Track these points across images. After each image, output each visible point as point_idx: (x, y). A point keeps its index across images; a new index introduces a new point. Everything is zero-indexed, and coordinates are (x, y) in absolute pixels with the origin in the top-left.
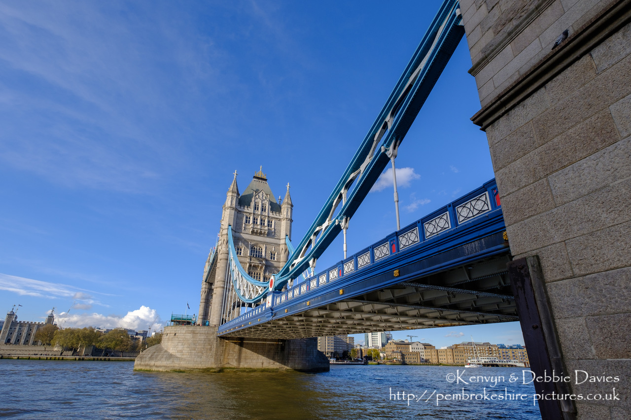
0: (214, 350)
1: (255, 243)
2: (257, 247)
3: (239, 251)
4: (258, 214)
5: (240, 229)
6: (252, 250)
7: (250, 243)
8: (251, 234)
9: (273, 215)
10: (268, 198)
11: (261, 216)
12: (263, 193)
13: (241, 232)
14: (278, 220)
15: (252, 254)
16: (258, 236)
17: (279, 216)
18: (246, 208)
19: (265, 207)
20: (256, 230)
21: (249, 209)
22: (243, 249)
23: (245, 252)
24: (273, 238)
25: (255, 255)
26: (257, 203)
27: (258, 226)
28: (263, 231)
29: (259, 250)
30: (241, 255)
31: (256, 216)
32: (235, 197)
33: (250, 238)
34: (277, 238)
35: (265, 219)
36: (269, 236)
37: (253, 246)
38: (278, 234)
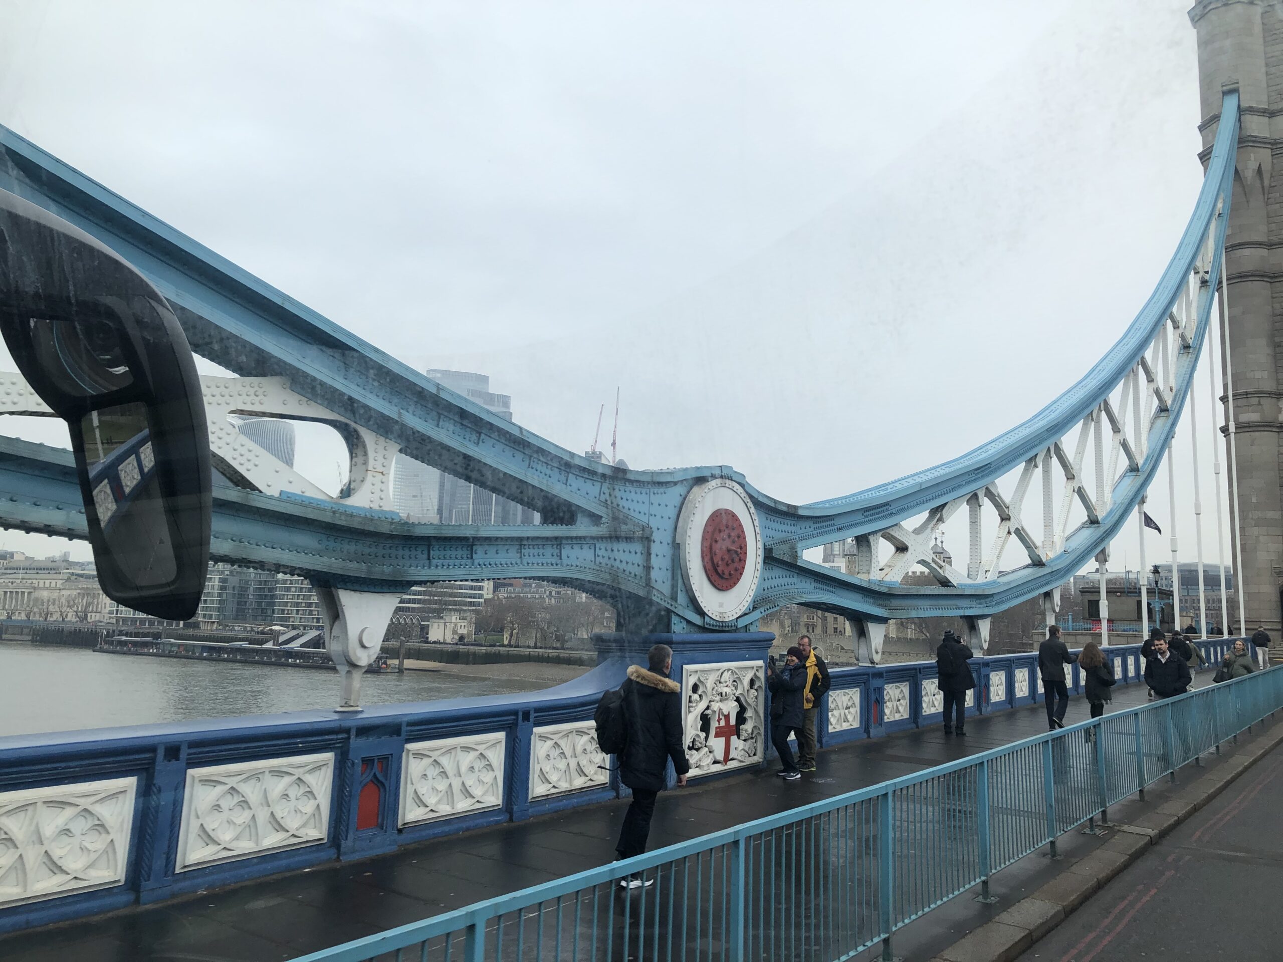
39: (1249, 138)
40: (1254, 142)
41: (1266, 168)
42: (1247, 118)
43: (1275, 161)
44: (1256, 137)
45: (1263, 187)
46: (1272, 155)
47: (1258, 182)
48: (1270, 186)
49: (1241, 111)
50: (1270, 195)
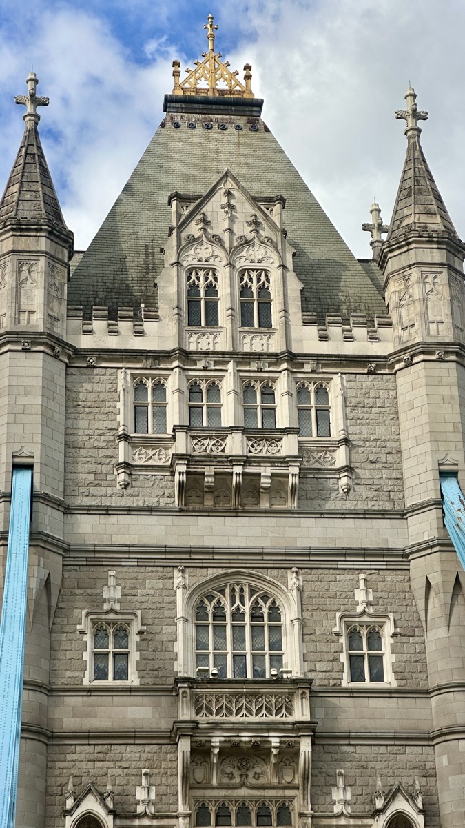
1: (220, 571)
2: (238, 602)
3: (111, 648)
4: (214, 353)
5: (100, 480)
6: (202, 629)
7: (178, 579)
8: (181, 510)
9: (323, 338)
10: (273, 225)
11: (238, 363)
12: (229, 194)
13: (106, 502)
14: (368, 374)
15: (202, 658)
16: (235, 513)
17: (373, 339)
18: (125, 326)
19: (264, 290)
20: (209, 470)
21: (148, 326)
22: (136, 627)
23: (149, 655)
24: (343, 514)
25: (229, 659)
26: (201, 274)
27: (223, 439)
28: (266, 471)
29: (253, 617)
30: (128, 683)
31: (205, 369)
32: (42, 262)
33: (173, 542)
34: (377, 506)
35: (274, 380)
36: (315, 505)
37: (210, 598)
38: (377, 475)
39: (41, 537)
40: (45, 541)
41: (56, 581)
42: (40, 507)
43: (66, 574)
44: (49, 536)
45: (49, 607)
46: (63, 565)
47: (44, 597)
48: (58, 608)
49: (35, 497)
50: (58, 620)
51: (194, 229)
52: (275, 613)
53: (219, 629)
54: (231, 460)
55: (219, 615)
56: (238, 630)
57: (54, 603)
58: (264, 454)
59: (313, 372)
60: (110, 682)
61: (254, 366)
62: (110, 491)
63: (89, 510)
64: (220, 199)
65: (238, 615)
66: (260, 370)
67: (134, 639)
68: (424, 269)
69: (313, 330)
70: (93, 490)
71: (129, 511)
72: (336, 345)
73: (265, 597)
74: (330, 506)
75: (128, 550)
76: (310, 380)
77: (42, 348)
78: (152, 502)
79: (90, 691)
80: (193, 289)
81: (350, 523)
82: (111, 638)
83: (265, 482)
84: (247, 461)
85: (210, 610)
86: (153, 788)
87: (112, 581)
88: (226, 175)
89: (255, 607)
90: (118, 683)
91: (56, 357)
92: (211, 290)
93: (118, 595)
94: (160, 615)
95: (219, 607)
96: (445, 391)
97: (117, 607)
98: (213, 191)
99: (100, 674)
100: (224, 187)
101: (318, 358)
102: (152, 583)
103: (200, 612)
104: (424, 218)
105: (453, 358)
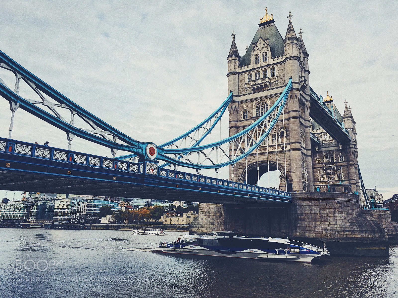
0: (223, 217)
1: (259, 101)
2: (262, 105)
3: (245, 114)
4: (258, 68)
5: (243, 91)
6: (257, 109)
7: (253, 103)
8: (253, 93)
9: (274, 60)
10: (267, 44)
11: (261, 68)
12: (260, 41)
13: (244, 94)
14: (281, 64)
15: (257, 114)
16: (260, 92)
17: (282, 58)
18: (246, 67)
19: (266, 55)
20: (256, 86)
21: (249, 66)
22: (248, 111)
23: (249, 114)
24: (276, 88)
25: (261, 113)
26: (257, 55)
27: (258, 81)
28: (263, 84)
29: (264, 106)
30: (247, 119)
31: (257, 70)
32: (233, 61)
33: (252, 98)
34: (281, 86)
35: (267, 69)
36: (272, 88)
37: (258, 104)
38: (282, 80)
40: (234, 102)
41: (237, 106)
42: (233, 97)
43: (239, 105)
50: (238, 112)
51: (255, 48)
52: (267, 105)
53: (259, 109)
54: (258, 84)
55: (259, 107)
56: (262, 109)
57: (237, 110)
58: (264, 82)
59: (272, 66)
60: (245, 119)
61: (264, 68)
62: (244, 92)
63: (241, 96)
64: (259, 42)
65: (262, 106)
66: (265, 68)
67: (248, 112)
68: (288, 44)
69: (273, 60)
70: (242, 92)
71: (246, 94)
72: (276, 61)
73: (265, 103)
74: (275, 87)
75: (247, 100)
76: (272, 68)
77: (233, 74)
78: (250, 92)
79: (242, 121)
80: (256, 58)
81: (277, 89)
82: (245, 113)
83: (264, 86)
84: (260, 84)
85: (258, 106)
86: (250, 132)
87: (245, 105)
88: (260, 37)
89: (264, 105)
90: (246, 119)
91: (236, 74)
92: (258, 57)
93: (245, 107)
94: (251, 109)
95: (259, 106)
96: (290, 65)
97: (245, 109)
98: (258, 41)
99: (244, 118)
100: (260, 39)
101: (273, 64)
102: (250, 104)
103: (257, 107)
104: (289, 35)
105: (292, 58)
